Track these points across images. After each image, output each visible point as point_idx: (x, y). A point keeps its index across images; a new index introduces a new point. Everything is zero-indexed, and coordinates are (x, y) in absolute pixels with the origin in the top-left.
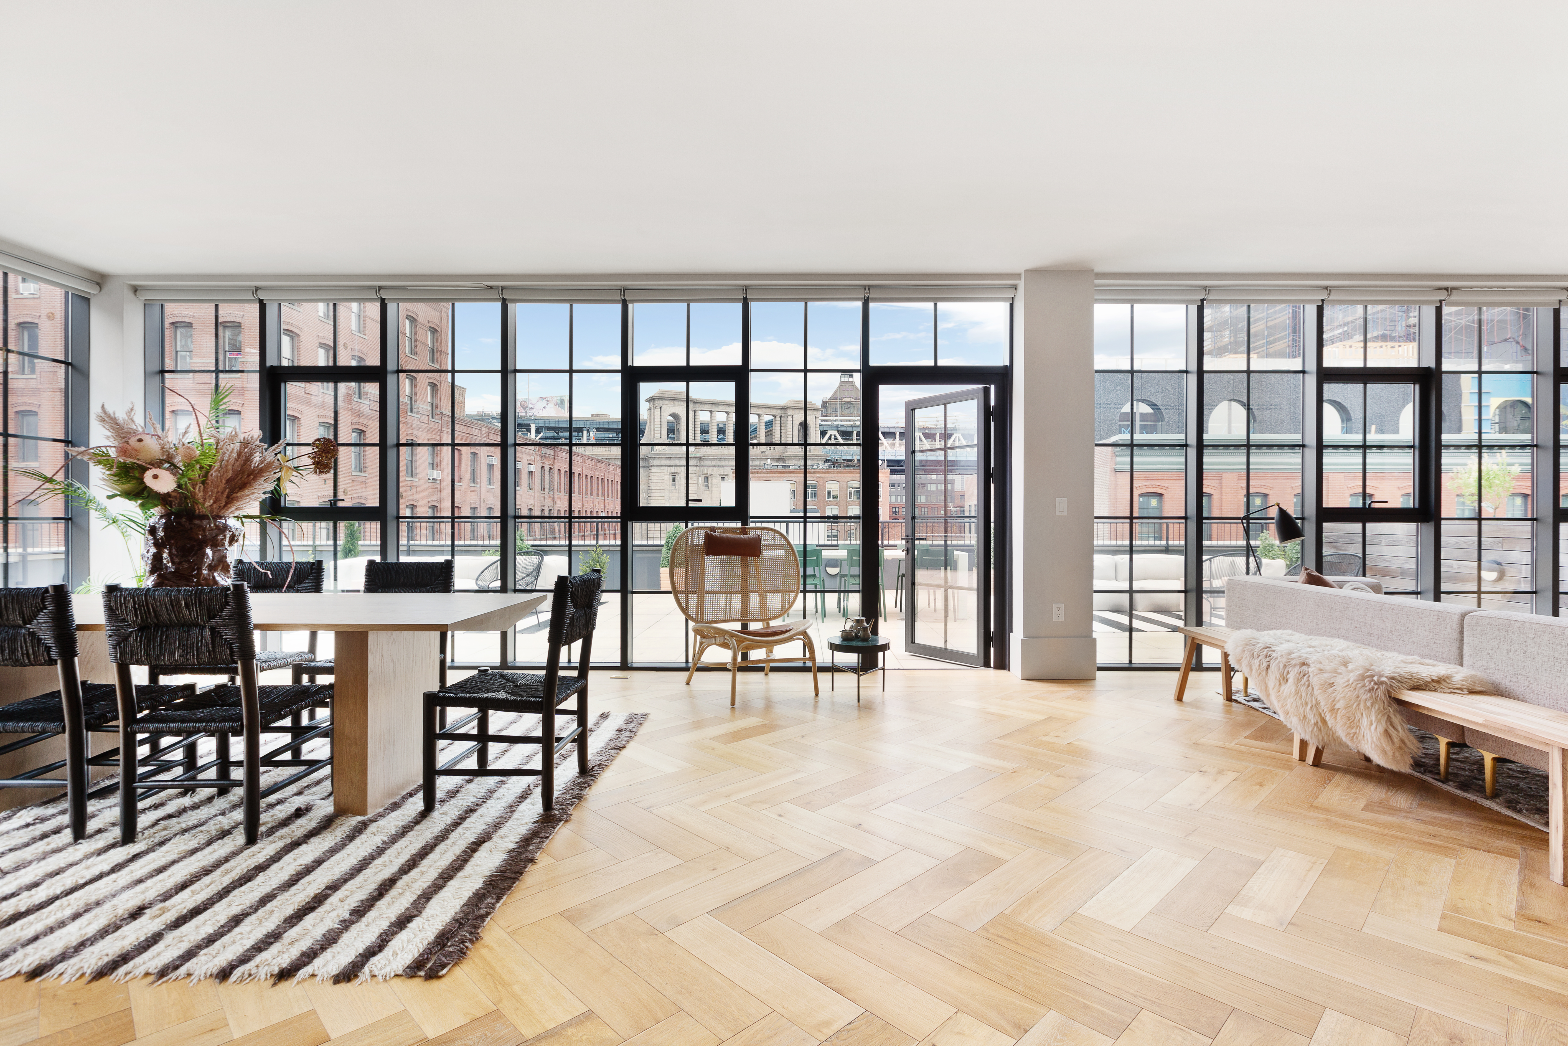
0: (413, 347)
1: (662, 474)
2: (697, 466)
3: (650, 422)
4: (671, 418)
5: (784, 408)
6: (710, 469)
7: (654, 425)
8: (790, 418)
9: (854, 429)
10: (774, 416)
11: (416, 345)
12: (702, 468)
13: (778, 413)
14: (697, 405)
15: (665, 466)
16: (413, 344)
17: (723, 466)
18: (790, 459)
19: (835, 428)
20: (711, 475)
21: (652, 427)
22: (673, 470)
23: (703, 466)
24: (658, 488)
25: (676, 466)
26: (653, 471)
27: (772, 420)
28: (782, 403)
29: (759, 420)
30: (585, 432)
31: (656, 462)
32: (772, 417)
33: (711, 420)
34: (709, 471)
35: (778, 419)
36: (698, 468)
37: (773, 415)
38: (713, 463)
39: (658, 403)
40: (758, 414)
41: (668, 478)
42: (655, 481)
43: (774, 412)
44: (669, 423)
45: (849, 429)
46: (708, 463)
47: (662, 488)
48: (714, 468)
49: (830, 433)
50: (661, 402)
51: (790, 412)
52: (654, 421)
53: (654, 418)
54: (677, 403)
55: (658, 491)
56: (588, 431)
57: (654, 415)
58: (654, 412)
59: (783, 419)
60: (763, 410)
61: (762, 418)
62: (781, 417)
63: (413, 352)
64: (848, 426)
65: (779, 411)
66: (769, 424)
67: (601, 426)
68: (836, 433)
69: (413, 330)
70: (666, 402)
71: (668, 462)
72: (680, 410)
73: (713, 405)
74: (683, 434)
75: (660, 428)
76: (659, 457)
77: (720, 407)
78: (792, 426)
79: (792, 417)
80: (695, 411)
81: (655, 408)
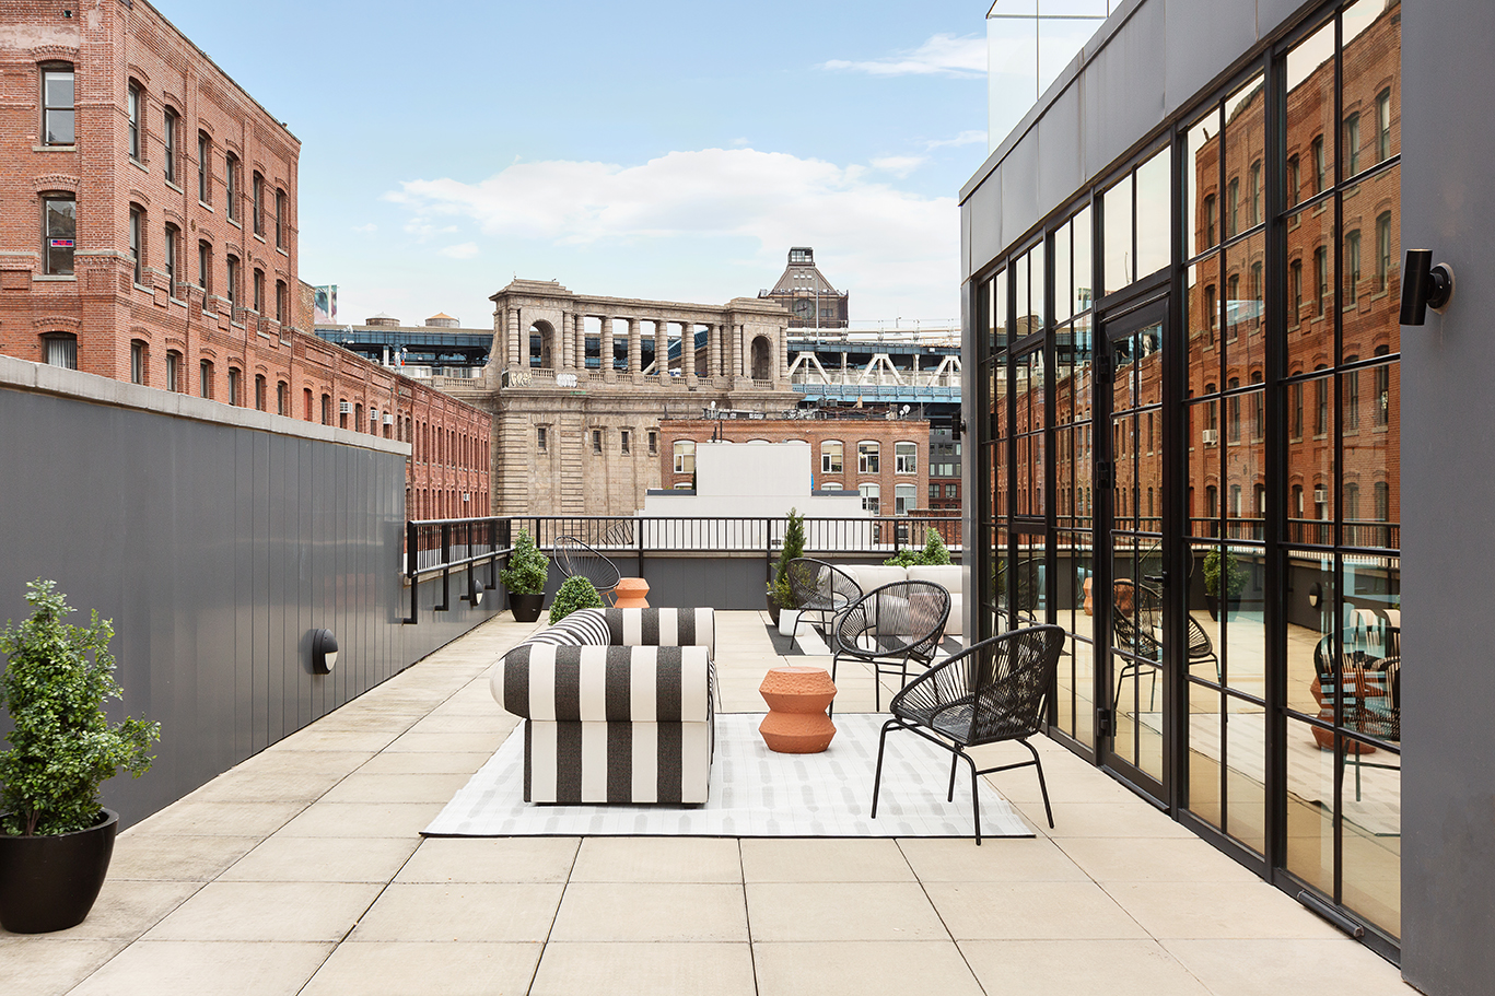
0: (258, 221)
1: (523, 427)
2: (581, 412)
3: (501, 336)
4: (534, 329)
5: (728, 313)
6: (603, 417)
7: (508, 341)
8: (737, 330)
9: (842, 349)
10: (711, 326)
11: (262, 217)
12: (589, 416)
13: (716, 320)
14: (580, 308)
15: (528, 412)
16: (258, 217)
17: (625, 413)
18: (738, 400)
19: (811, 347)
20: (604, 428)
21: (504, 344)
22: (541, 419)
23: (591, 413)
24: (516, 450)
25: (546, 412)
26: (507, 420)
27: (707, 333)
29: (684, 332)
30: (386, 353)
31: (512, 406)
32: (705, 328)
33: (603, 332)
34: (603, 421)
35: (717, 331)
36: (583, 416)
37: (707, 325)
38: (609, 408)
39: (515, 303)
40: (681, 323)
41: (532, 433)
42: (511, 438)
43: (710, 319)
44: (533, 338)
45: (834, 349)
46: (600, 407)
47: (522, 450)
48: (611, 417)
49: (803, 355)
50: (520, 301)
51: (738, 319)
52: (508, 335)
53: (508, 329)
54: (546, 303)
55: (516, 456)
57: (508, 325)
58: (508, 319)
59: (725, 330)
60: (693, 315)
61: (689, 329)
62: (721, 328)
63: (258, 230)
64: (833, 343)
65: (718, 318)
66: (701, 339)
67: (413, 343)
68: (811, 355)
69: (258, 194)
70: (528, 301)
71: (532, 406)
72: (552, 314)
73: (606, 307)
74: (558, 356)
75: (517, 345)
76: (517, 396)
77: (618, 310)
78: (742, 344)
79: (742, 327)
80: (576, 318)
81: (508, 311)
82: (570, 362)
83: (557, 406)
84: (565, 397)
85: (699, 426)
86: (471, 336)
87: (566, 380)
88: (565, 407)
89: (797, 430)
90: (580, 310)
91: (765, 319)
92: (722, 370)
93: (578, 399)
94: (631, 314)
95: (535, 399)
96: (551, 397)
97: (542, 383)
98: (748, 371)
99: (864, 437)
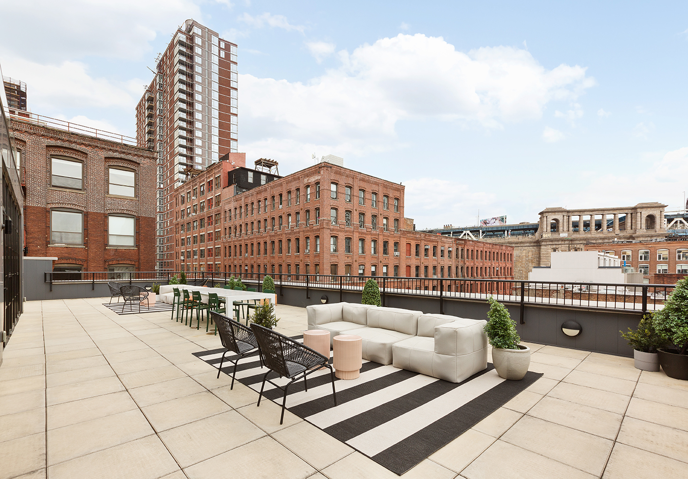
1: (547, 249)
2: (569, 244)
3: (541, 224)
4: (552, 221)
5: (635, 209)
6: (578, 245)
8: (639, 214)
10: (627, 214)
12: (573, 245)
15: (549, 245)
18: (638, 237)
19: (681, 216)
21: (542, 226)
22: (554, 247)
24: (545, 256)
25: (556, 244)
26: (542, 248)
27: (625, 216)
28: (633, 206)
29: (615, 217)
30: (506, 232)
31: (543, 243)
33: (579, 220)
35: (629, 215)
37: (625, 214)
39: (544, 215)
40: (612, 214)
41: (551, 251)
42: (544, 252)
43: (626, 211)
44: (552, 224)
46: (577, 242)
49: (676, 220)
50: (547, 214)
51: (639, 210)
52: (543, 224)
54: (557, 213)
56: (508, 232)
57: (543, 221)
58: (542, 219)
59: (633, 215)
60: (618, 211)
61: (617, 216)
62: (631, 214)
65: (630, 211)
66: (622, 219)
70: (550, 214)
71: (551, 243)
72: (559, 217)
73: (581, 212)
74: (561, 228)
75: (546, 226)
76: (546, 240)
77: (585, 212)
78: (641, 218)
79: (641, 213)
80: (569, 216)
81: (543, 217)
82: (566, 228)
83: (560, 243)
84: (563, 240)
85: (600, 246)
86: (533, 225)
87: (563, 235)
88: (563, 243)
89: (645, 246)
90: (570, 214)
91: (653, 209)
92: (632, 227)
93: (568, 240)
94: (591, 213)
95: (552, 241)
96: (558, 240)
97: (555, 236)
98: (644, 226)
99: (680, 247)
